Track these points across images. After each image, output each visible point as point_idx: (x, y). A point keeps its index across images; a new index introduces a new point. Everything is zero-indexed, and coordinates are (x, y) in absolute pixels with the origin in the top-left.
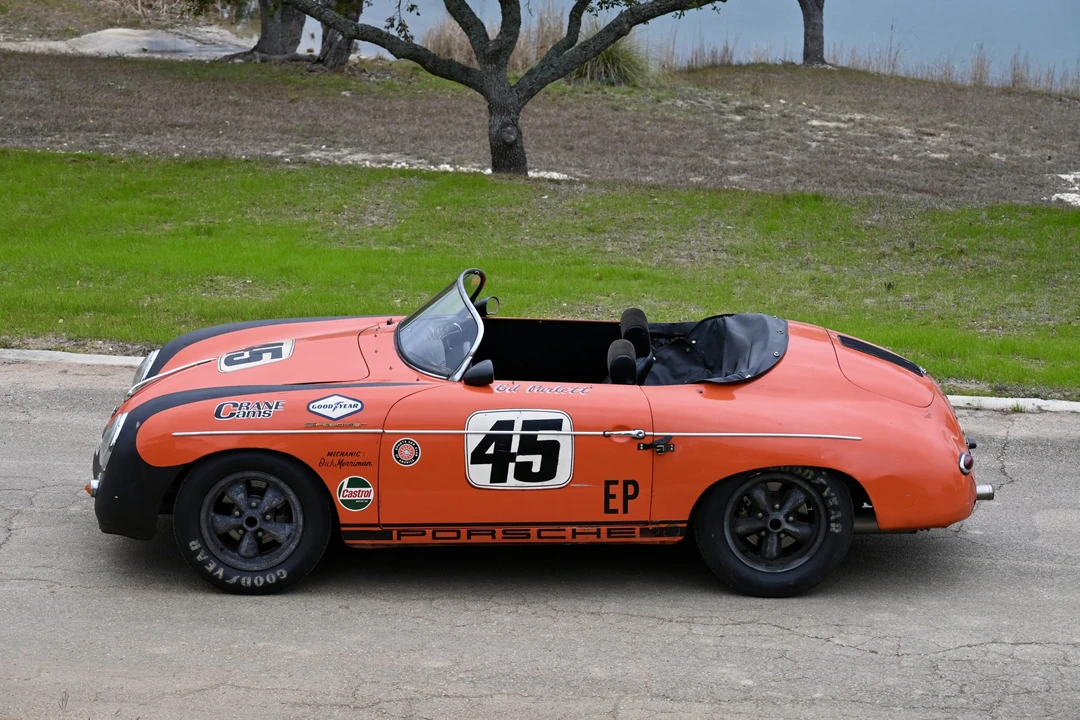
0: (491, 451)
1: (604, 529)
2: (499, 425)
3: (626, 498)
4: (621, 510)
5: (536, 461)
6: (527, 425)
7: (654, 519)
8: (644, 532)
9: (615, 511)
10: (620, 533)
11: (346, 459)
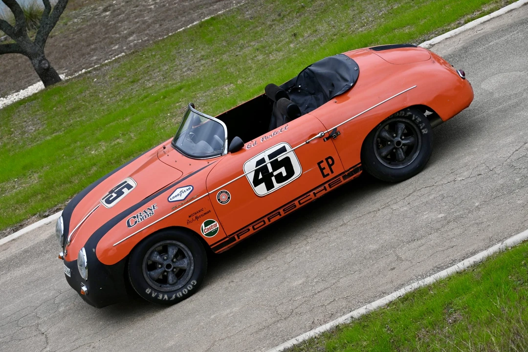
0: (261, 176)
1: (327, 185)
2: (258, 163)
3: (330, 166)
4: (330, 172)
5: (283, 170)
6: (270, 157)
7: (346, 169)
8: (344, 178)
9: (328, 175)
10: (335, 183)
11: (198, 215)
